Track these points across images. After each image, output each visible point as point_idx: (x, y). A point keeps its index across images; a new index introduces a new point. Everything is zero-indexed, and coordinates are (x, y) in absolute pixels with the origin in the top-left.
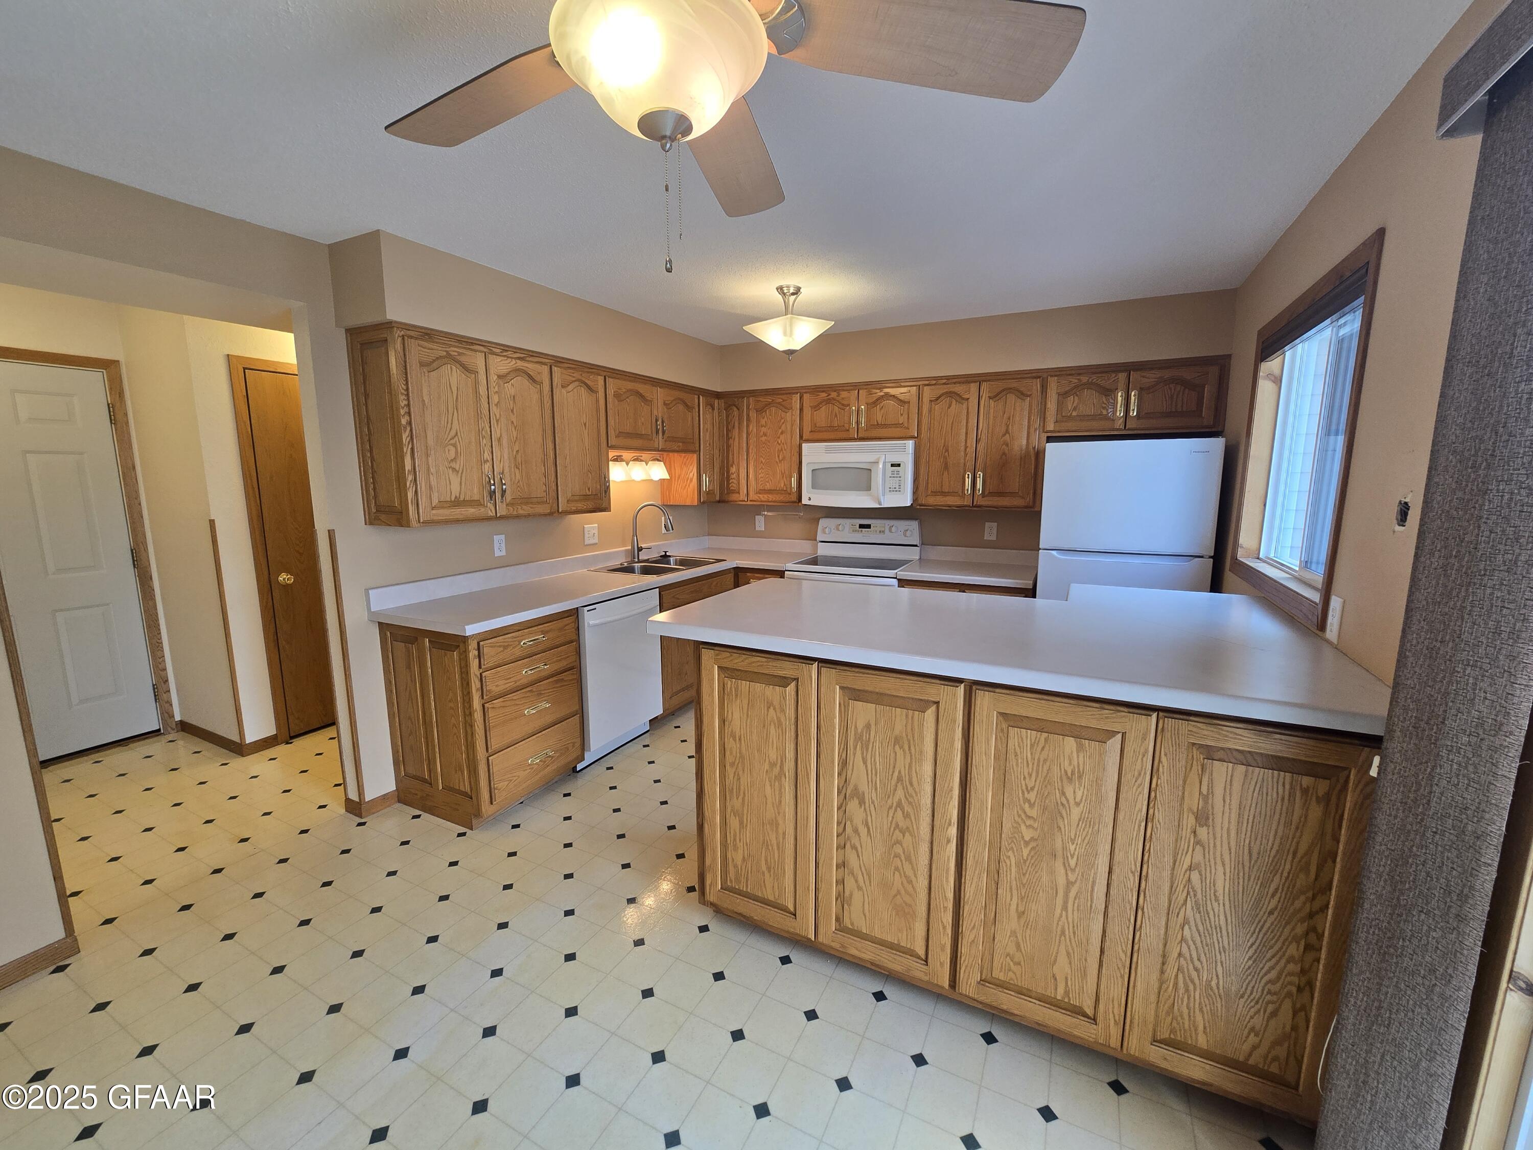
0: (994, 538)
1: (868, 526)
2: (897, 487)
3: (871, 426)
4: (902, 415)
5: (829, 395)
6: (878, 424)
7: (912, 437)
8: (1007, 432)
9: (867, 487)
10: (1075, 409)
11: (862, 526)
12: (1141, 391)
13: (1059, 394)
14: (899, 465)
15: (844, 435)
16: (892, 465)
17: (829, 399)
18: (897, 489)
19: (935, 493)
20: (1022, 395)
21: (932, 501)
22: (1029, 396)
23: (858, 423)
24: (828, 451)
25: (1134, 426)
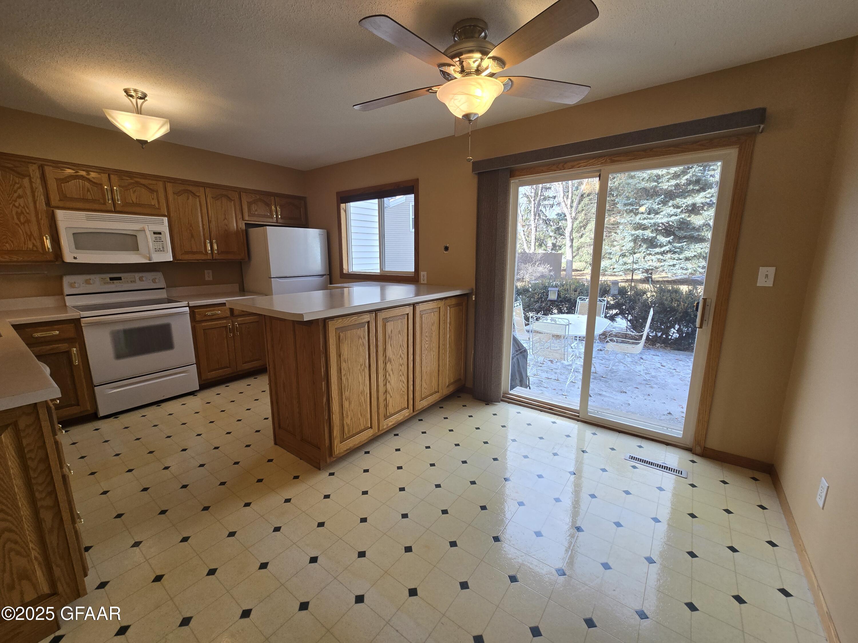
0: (211, 278)
1: (120, 279)
2: (161, 248)
3: (125, 204)
4: (153, 199)
5: (77, 172)
6: (133, 203)
7: (164, 216)
8: (225, 219)
9: (135, 248)
10: (256, 210)
11: (112, 279)
12: (281, 207)
13: (248, 202)
14: (160, 233)
15: (103, 207)
16: (155, 233)
17: (77, 176)
18: (162, 250)
19: (187, 253)
20: (230, 199)
21: (187, 257)
22: (234, 200)
23: (113, 200)
24: (88, 219)
25: (281, 222)
